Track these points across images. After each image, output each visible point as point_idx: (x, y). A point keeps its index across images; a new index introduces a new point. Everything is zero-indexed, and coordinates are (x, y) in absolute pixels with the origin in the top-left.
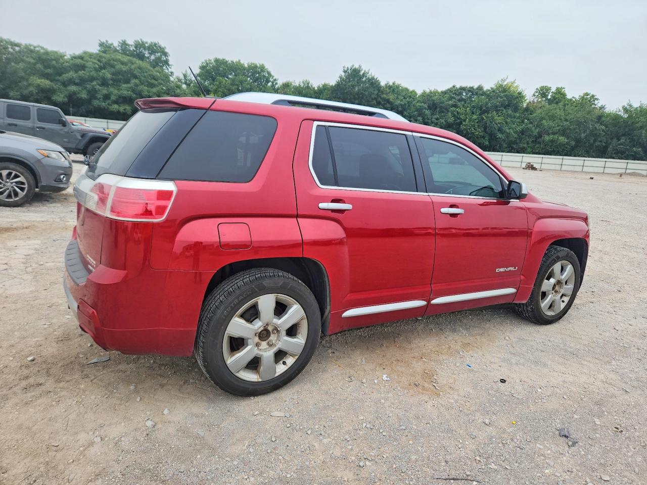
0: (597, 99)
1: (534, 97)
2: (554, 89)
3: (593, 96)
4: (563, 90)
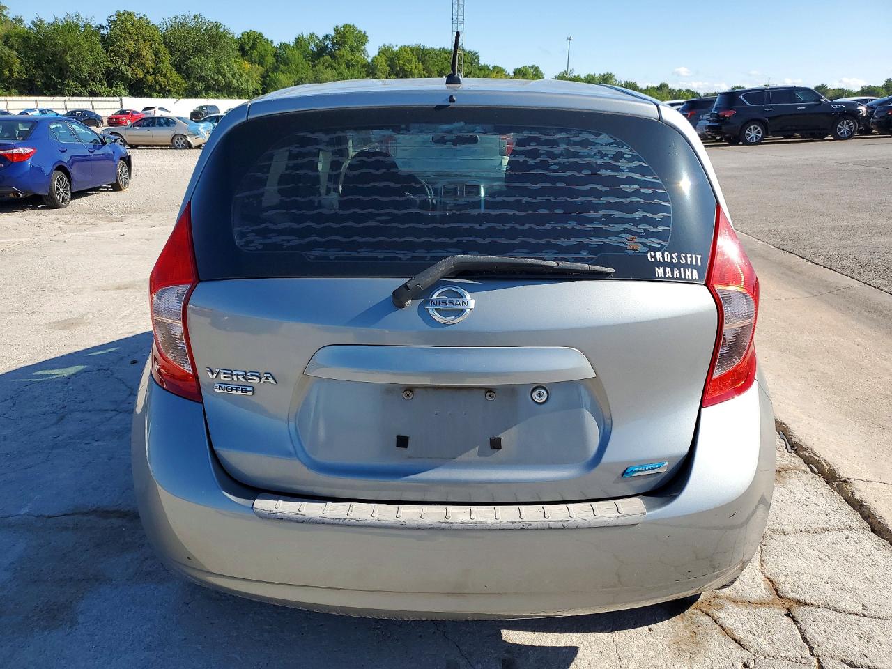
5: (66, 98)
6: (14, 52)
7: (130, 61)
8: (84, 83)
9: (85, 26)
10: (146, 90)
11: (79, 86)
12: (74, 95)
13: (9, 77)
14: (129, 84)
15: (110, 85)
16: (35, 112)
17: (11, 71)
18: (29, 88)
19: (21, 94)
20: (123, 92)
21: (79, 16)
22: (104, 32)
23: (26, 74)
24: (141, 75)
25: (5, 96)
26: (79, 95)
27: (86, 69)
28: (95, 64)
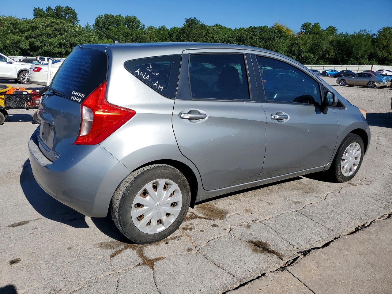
0: (337, 30)
1: (301, 30)
2: (313, 24)
3: (334, 28)
4: (318, 25)
5: (348, 66)
6: (332, 47)
7: (383, 49)
8: (357, 59)
9: (367, 35)
10: (386, 62)
11: (355, 60)
12: (352, 64)
13: (328, 57)
14: (379, 59)
15: (369, 60)
16: (329, 71)
17: (329, 55)
18: (335, 62)
19: (330, 64)
20: (375, 63)
21: (366, 30)
22: (375, 37)
23: (335, 56)
24: (386, 55)
25: (324, 65)
26: (354, 64)
27: (360, 53)
28: (366, 51)
